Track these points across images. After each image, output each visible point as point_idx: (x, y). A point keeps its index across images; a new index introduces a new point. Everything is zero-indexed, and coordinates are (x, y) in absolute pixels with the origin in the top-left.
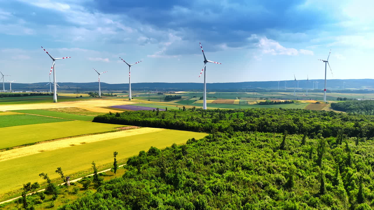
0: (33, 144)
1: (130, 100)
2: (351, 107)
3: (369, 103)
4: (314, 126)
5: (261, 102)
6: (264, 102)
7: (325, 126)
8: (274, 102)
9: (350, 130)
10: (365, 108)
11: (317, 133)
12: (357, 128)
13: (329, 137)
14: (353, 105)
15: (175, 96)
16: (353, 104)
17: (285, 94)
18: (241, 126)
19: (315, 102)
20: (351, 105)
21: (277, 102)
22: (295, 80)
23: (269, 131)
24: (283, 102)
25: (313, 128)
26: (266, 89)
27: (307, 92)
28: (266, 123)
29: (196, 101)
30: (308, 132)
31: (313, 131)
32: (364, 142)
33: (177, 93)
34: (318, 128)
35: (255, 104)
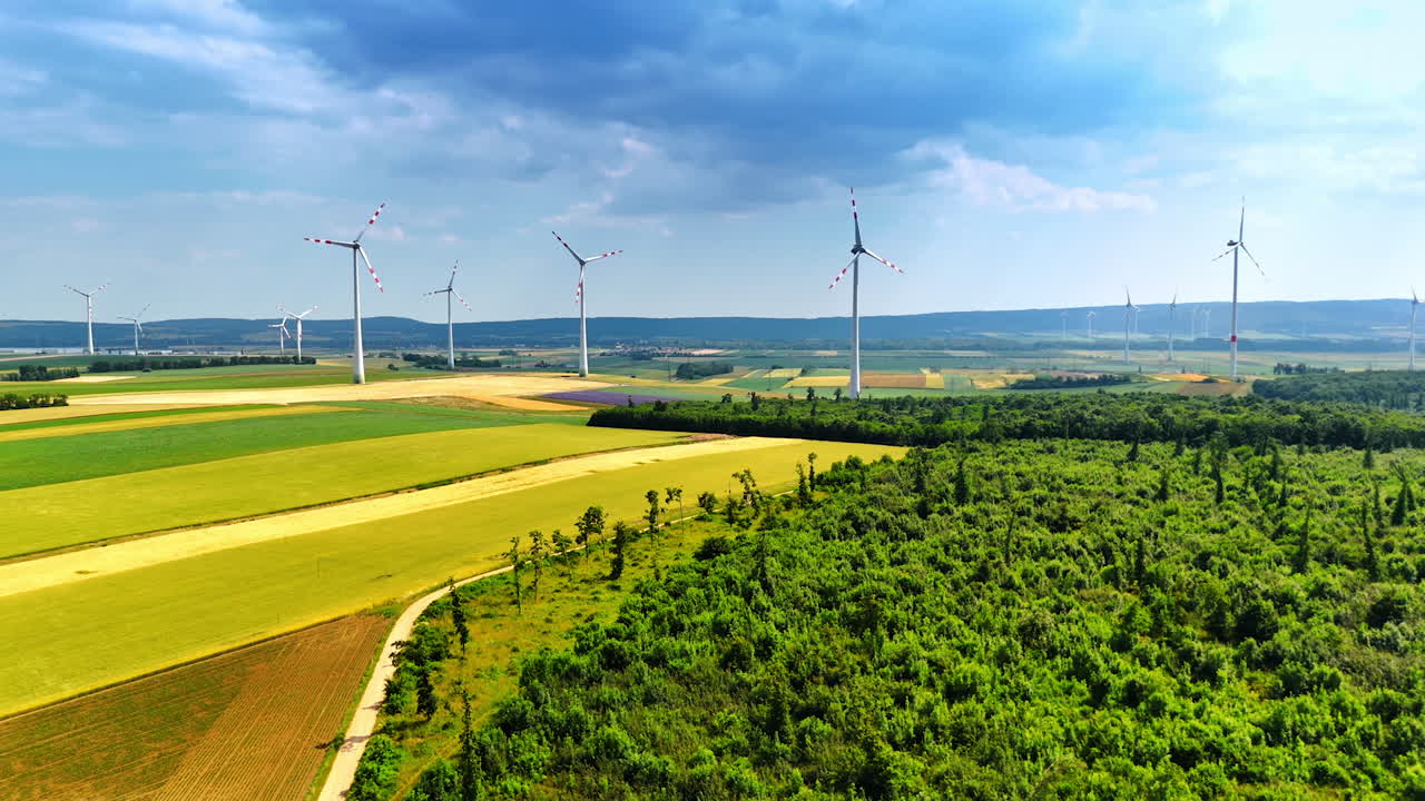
0: (545, 462)
1: (582, 375)
2: (1316, 390)
3: (1375, 381)
4: (1200, 422)
5: (1019, 381)
6: (1031, 382)
7: (1230, 424)
8: (1065, 380)
9: (1290, 430)
10: (1360, 394)
11: (1208, 439)
12: (1307, 424)
13: (1239, 445)
14: (1325, 386)
15: (713, 363)
16: (1325, 383)
17: (1091, 358)
18: (1016, 426)
19: (1202, 378)
20: (1315, 385)
21: (1074, 379)
22: (1129, 305)
23: (1088, 436)
24: (1093, 379)
25: (1199, 426)
26: (1023, 341)
27: (1171, 346)
28: (1081, 418)
29: (791, 379)
30: (1187, 435)
31: (1201, 432)
32: (1321, 453)
33: (700, 356)
34: (1211, 426)
35: (1002, 388)
